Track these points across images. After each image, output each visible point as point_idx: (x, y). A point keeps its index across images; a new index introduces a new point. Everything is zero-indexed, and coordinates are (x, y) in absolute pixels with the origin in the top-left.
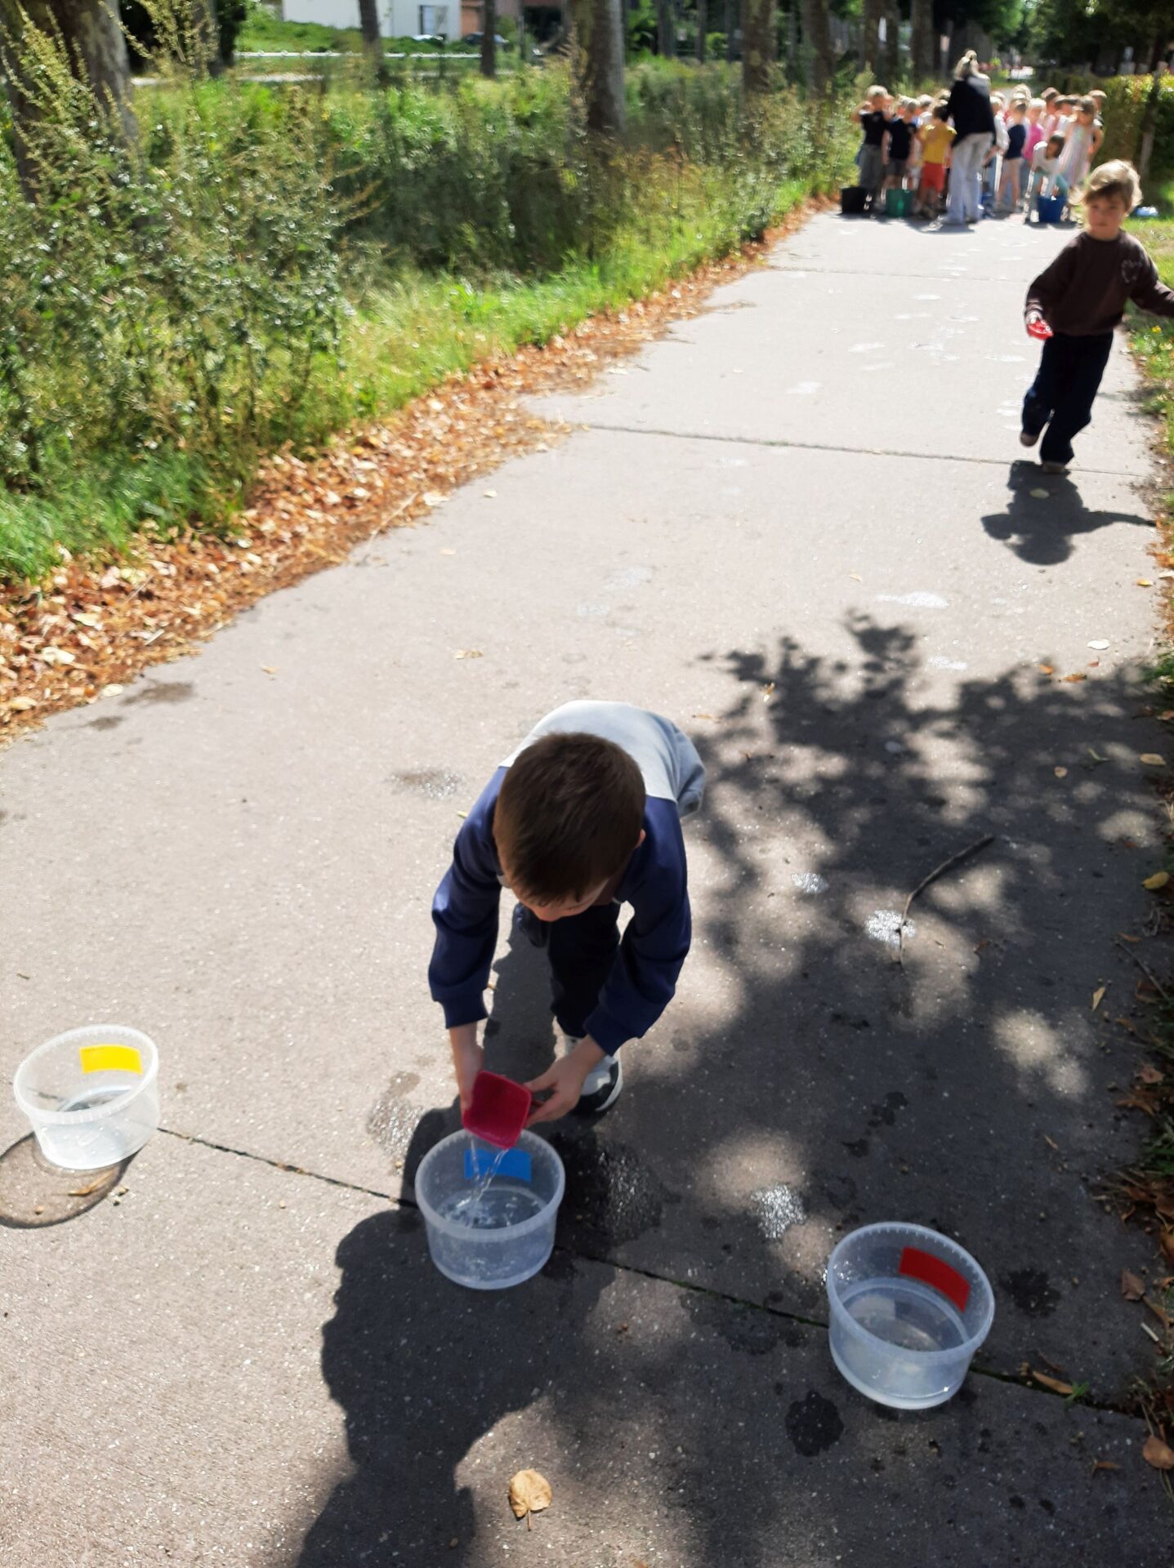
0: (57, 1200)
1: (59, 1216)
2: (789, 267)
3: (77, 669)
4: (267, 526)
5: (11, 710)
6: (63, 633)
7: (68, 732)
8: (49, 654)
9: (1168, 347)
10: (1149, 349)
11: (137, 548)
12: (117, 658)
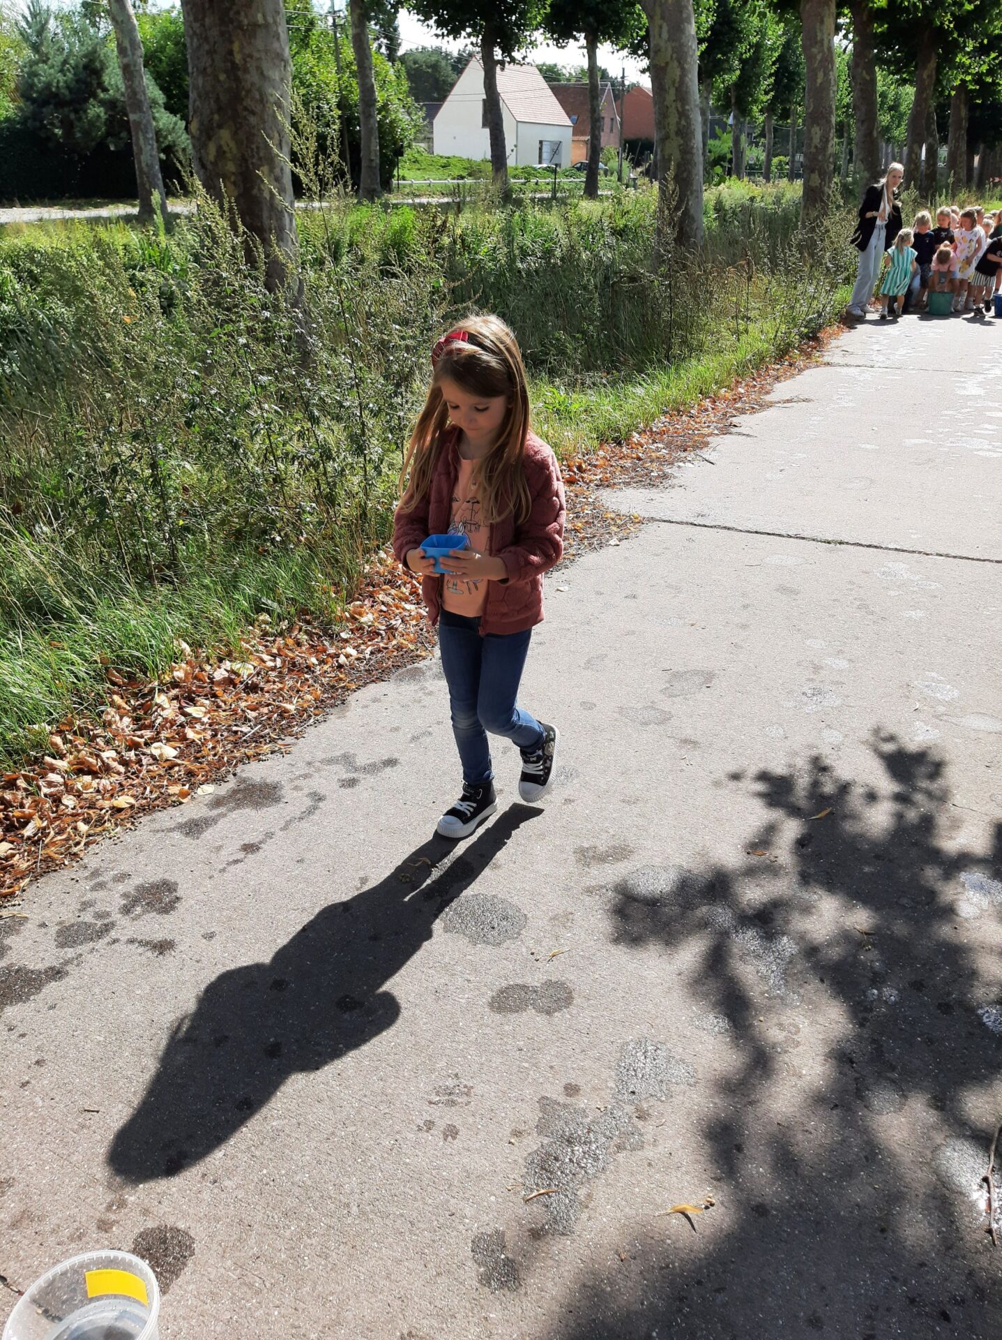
2: (842, 363)
3: (179, 765)
4: (367, 618)
5: (112, 808)
6: (172, 726)
7: (159, 835)
8: (155, 749)
11: (248, 641)
12: (215, 754)
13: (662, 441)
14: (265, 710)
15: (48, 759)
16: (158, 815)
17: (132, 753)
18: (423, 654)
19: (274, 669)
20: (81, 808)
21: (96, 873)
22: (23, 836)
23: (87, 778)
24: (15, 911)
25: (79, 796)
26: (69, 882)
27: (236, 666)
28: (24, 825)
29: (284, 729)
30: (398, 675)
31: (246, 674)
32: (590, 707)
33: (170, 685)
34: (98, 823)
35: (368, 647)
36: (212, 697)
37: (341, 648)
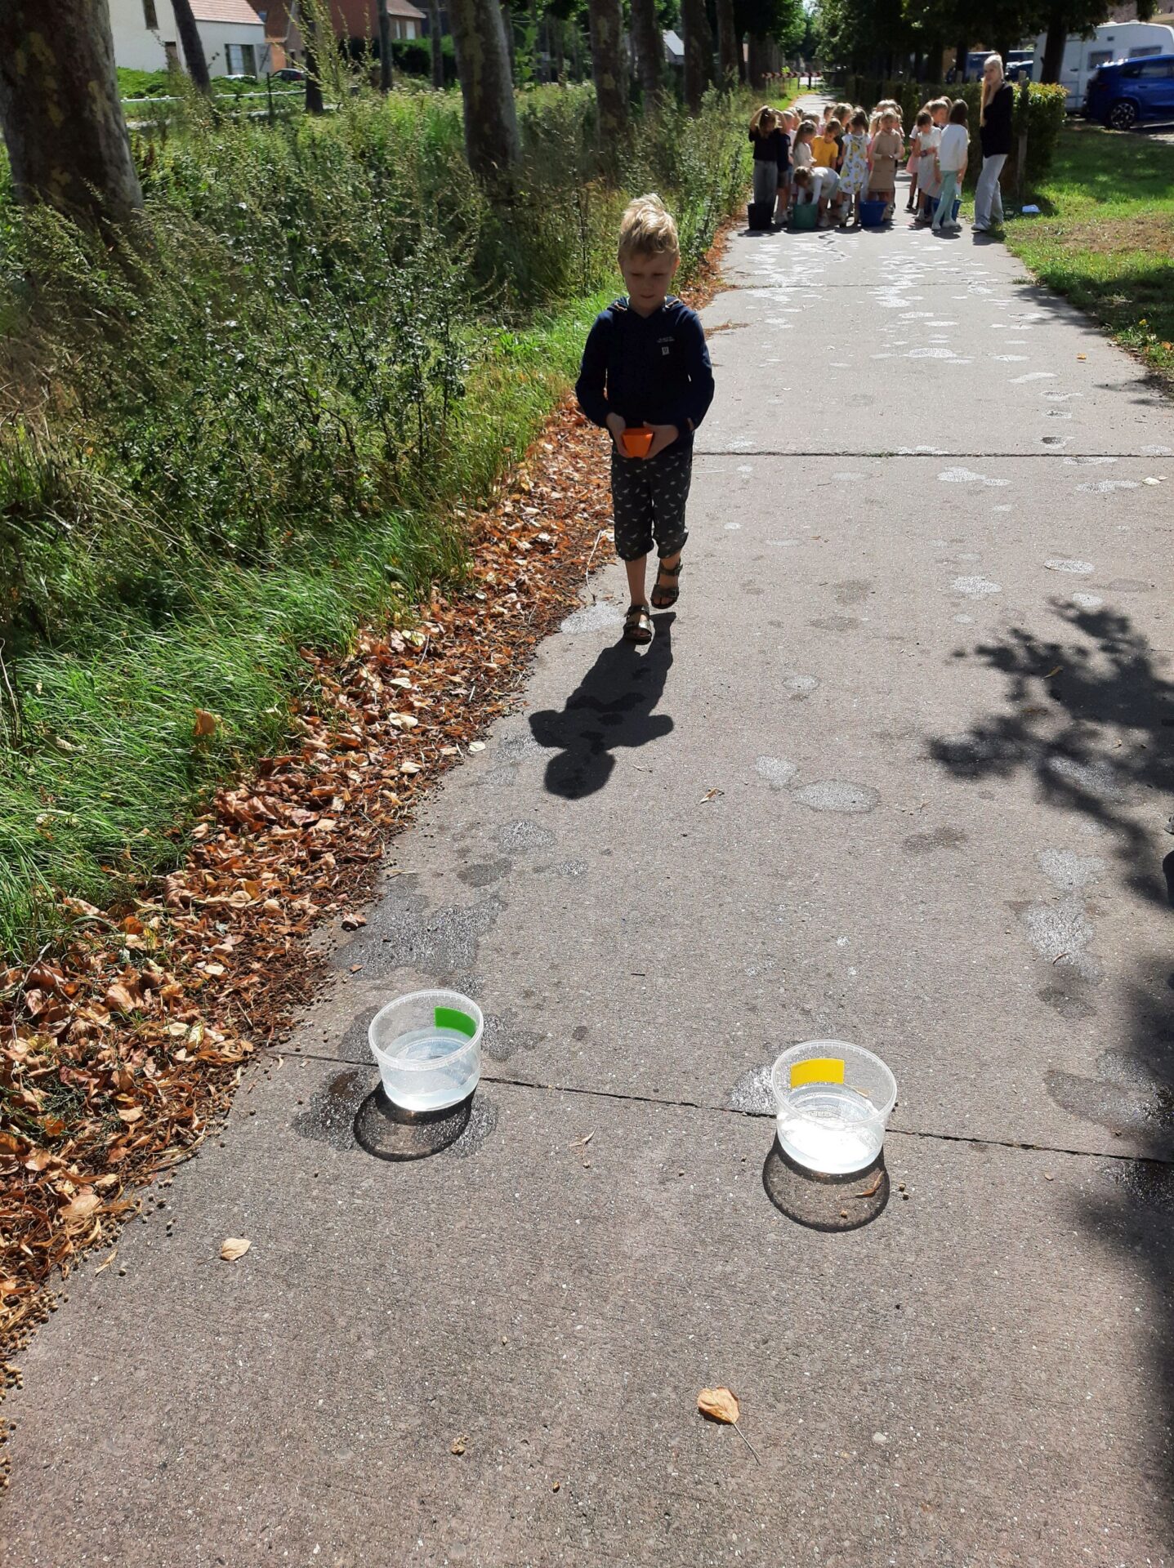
0: (851, 1203)
1: (863, 1216)
2: (747, 285)
3: (429, 730)
4: (491, 577)
5: (403, 774)
6: (391, 697)
7: (472, 789)
8: (395, 719)
9: (1153, 337)
10: (1136, 340)
11: (399, 611)
12: (457, 716)
14: (464, 673)
15: (306, 740)
16: (449, 774)
17: (377, 727)
18: (574, 603)
19: (441, 635)
20: (371, 779)
21: (442, 828)
22: (337, 812)
23: (353, 753)
24: (397, 869)
25: (357, 769)
26: (424, 839)
27: (407, 634)
28: (328, 801)
29: (501, 686)
30: (566, 625)
31: (420, 642)
32: (779, 625)
33: (363, 659)
34: (401, 789)
35: (514, 604)
36: (405, 667)
37: (490, 608)
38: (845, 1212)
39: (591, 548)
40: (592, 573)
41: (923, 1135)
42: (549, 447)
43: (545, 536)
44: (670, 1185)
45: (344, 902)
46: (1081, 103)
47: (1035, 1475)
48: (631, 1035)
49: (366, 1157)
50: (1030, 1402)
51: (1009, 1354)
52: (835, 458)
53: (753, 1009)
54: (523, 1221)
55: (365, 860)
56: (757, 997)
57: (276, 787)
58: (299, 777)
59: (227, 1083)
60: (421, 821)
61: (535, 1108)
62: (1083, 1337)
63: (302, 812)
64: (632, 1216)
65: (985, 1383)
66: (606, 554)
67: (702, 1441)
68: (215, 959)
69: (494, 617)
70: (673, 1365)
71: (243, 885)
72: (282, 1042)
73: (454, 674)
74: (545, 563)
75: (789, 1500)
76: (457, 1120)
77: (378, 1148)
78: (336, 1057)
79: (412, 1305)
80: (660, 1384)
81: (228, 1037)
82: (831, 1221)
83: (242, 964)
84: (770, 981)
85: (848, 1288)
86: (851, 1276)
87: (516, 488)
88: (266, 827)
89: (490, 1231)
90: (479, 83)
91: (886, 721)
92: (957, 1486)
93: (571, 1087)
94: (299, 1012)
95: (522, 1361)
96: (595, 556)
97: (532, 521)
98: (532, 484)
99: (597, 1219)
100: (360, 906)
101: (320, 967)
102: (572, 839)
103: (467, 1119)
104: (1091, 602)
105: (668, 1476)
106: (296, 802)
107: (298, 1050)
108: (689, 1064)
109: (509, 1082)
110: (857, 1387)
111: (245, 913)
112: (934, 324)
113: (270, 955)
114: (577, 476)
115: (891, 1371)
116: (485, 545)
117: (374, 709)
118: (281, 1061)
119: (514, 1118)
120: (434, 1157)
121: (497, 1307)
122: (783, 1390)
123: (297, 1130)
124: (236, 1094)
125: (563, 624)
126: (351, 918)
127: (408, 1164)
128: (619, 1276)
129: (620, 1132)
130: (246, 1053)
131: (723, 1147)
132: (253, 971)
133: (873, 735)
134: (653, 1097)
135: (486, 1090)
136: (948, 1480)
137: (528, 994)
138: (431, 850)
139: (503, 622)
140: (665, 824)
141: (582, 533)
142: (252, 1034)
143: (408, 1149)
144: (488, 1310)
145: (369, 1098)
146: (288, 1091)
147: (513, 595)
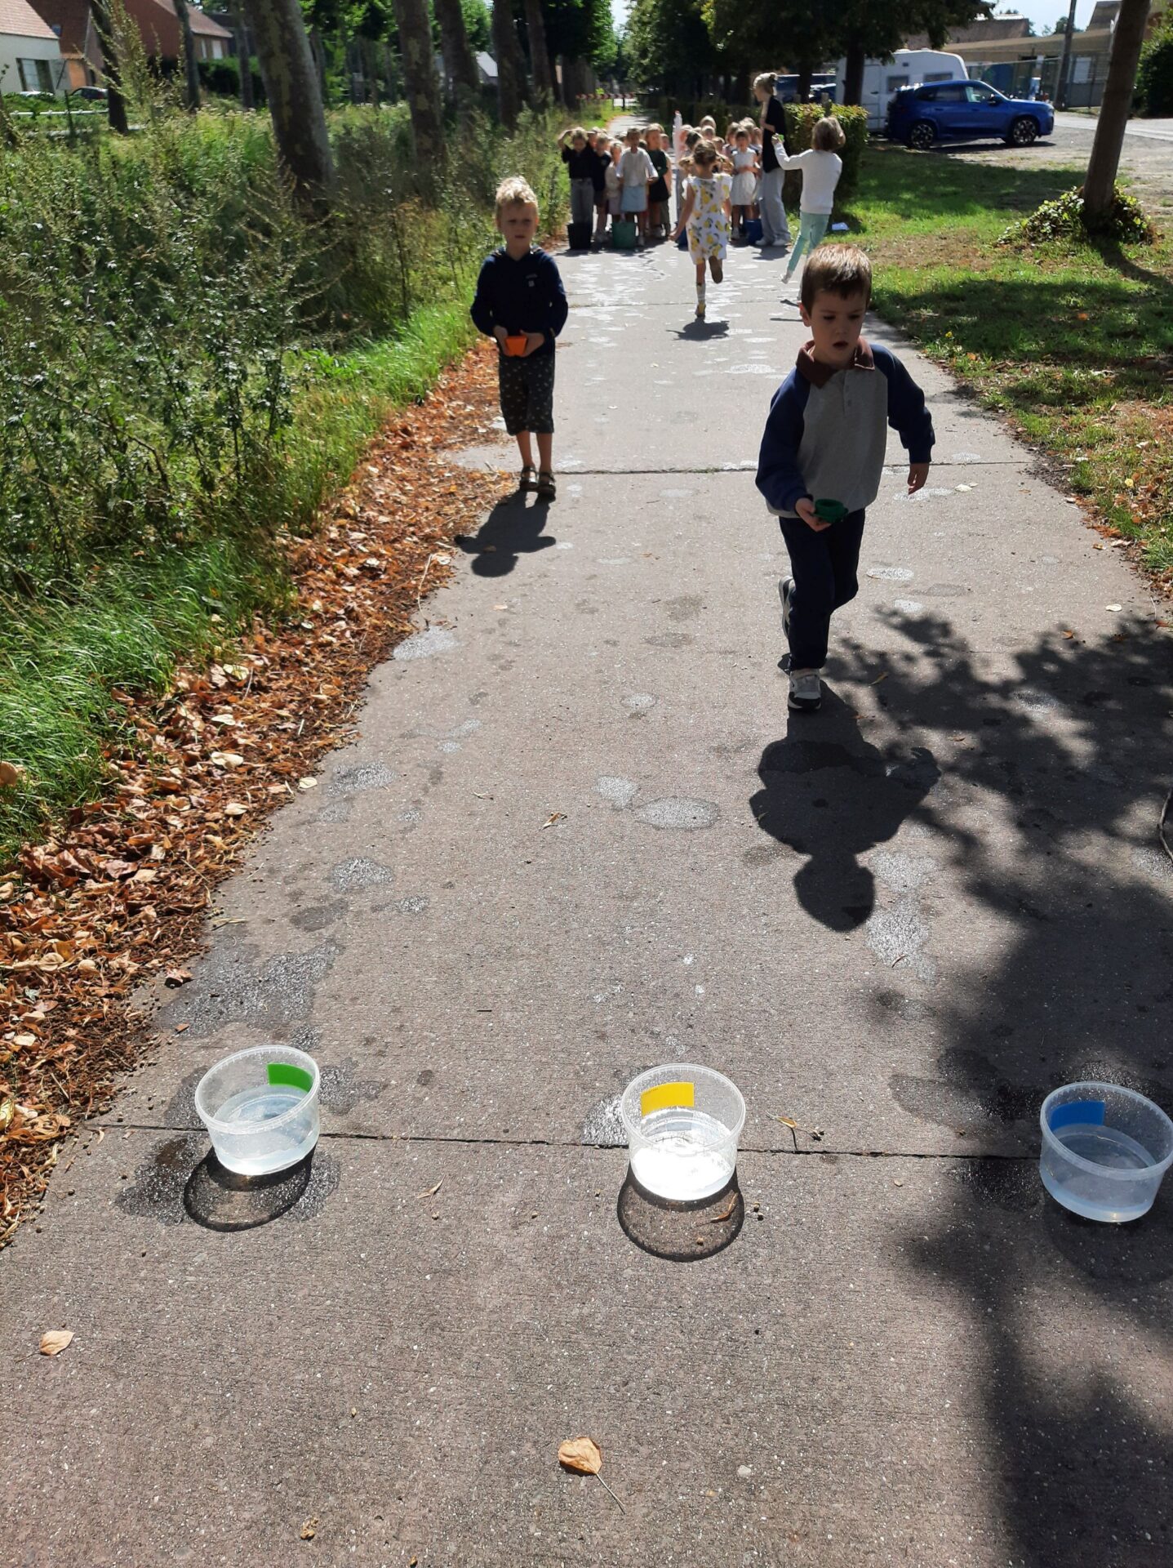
0: (706, 1229)
1: (719, 1241)
3: (255, 769)
4: (317, 605)
5: (228, 816)
6: (213, 735)
7: (304, 827)
8: (217, 758)
9: (960, 348)
10: (944, 352)
11: (219, 644)
12: (285, 752)
13: (458, 398)
14: (292, 706)
15: (121, 786)
16: (278, 814)
17: (199, 768)
18: (406, 629)
19: (265, 668)
20: (194, 824)
21: (271, 871)
22: (156, 861)
23: (172, 797)
24: (224, 918)
25: (177, 813)
26: (253, 884)
27: (229, 669)
28: (147, 849)
29: (332, 718)
30: (398, 652)
31: (244, 676)
32: (615, 644)
33: (181, 696)
34: (227, 832)
35: (343, 632)
36: (228, 703)
37: (317, 638)
38: (701, 1239)
39: (421, 572)
40: (424, 597)
41: (774, 1152)
42: (375, 471)
43: (373, 562)
44: (523, 1229)
45: (167, 957)
46: (883, 124)
47: (900, 1491)
48: (479, 1075)
49: (198, 1229)
50: (891, 1417)
51: (867, 1369)
52: (663, 475)
53: (602, 1036)
54: (370, 1282)
55: (188, 911)
56: (605, 1025)
57: (89, 839)
58: (116, 827)
59: (42, 1163)
60: (249, 865)
61: (379, 1162)
62: (939, 1344)
63: (120, 863)
64: (484, 1265)
65: (846, 1402)
66: (438, 578)
67: (565, 1496)
68: (25, 1029)
69: (321, 646)
70: (532, 1419)
71: (54, 946)
72: (102, 1114)
73: (281, 707)
74: (374, 589)
75: (656, 1547)
76: (296, 1180)
77: (211, 1219)
78: (162, 1125)
79: (252, 1385)
80: (519, 1440)
81: (42, 1112)
82: (687, 1250)
83: (55, 1032)
84: (619, 1007)
85: (707, 1318)
86: (709, 1304)
87: (342, 513)
88: (79, 882)
89: (334, 1296)
90: (288, 103)
91: (724, 735)
92: (823, 1511)
93: (417, 1136)
94: (121, 1079)
95: (373, 1432)
96: (426, 580)
97: (360, 547)
98: (358, 509)
99: (448, 1272)
100: (185, 960)
101: (143, 1028)
102: (413, 874)
103: (308, 1179)
104: (913, 608)
105: (531, 1536)
106: (112, 853)
107: (120, 1120)
108: (539, 1099)
109: (351, 1136)
110: (719, 1420)
111: (58, 976)
112: (754, 340)
113: (86, 1020)
114: (404, 499)
115: (752, 1399)
116: (310, 572)
117: (195, 749)
118: (102, 1134)
119: (357, 1173)
120: (272, 1223)
121: (344, 1378)
122: (645, 1432)
123: (121, 1207)
124: (53, 1174)
125: (396, 651)
126: (175, 974)
127: (245, 1233)
128: (471, 1332)
129: (470, 1178)
130: (62, 1128)
131: (576, 1184)
132: (68, 1039)
133: (711, 749)
134: (503, 1137)
135: (327, 1147)
136: (814, 1508)
137: (369, 1041)
138: (261, 896)
139: (332, 651)
140: (509, 852)
141: (411, 557)
142: (69, 1107)
143: (244, 1217)
144: (336, 1381)
145: (200, 1165)
146: (110, 1166)
147: (342, 623)
